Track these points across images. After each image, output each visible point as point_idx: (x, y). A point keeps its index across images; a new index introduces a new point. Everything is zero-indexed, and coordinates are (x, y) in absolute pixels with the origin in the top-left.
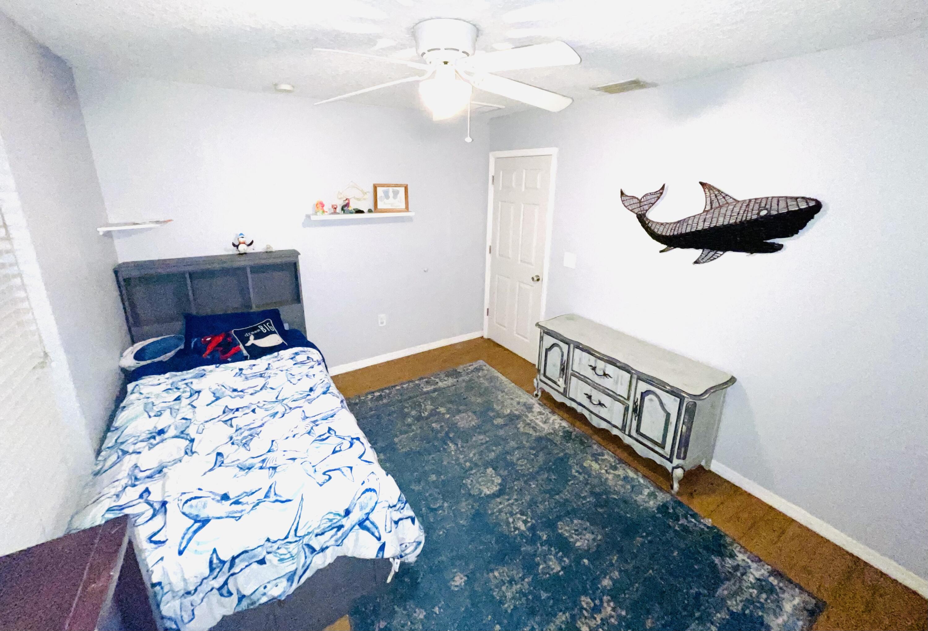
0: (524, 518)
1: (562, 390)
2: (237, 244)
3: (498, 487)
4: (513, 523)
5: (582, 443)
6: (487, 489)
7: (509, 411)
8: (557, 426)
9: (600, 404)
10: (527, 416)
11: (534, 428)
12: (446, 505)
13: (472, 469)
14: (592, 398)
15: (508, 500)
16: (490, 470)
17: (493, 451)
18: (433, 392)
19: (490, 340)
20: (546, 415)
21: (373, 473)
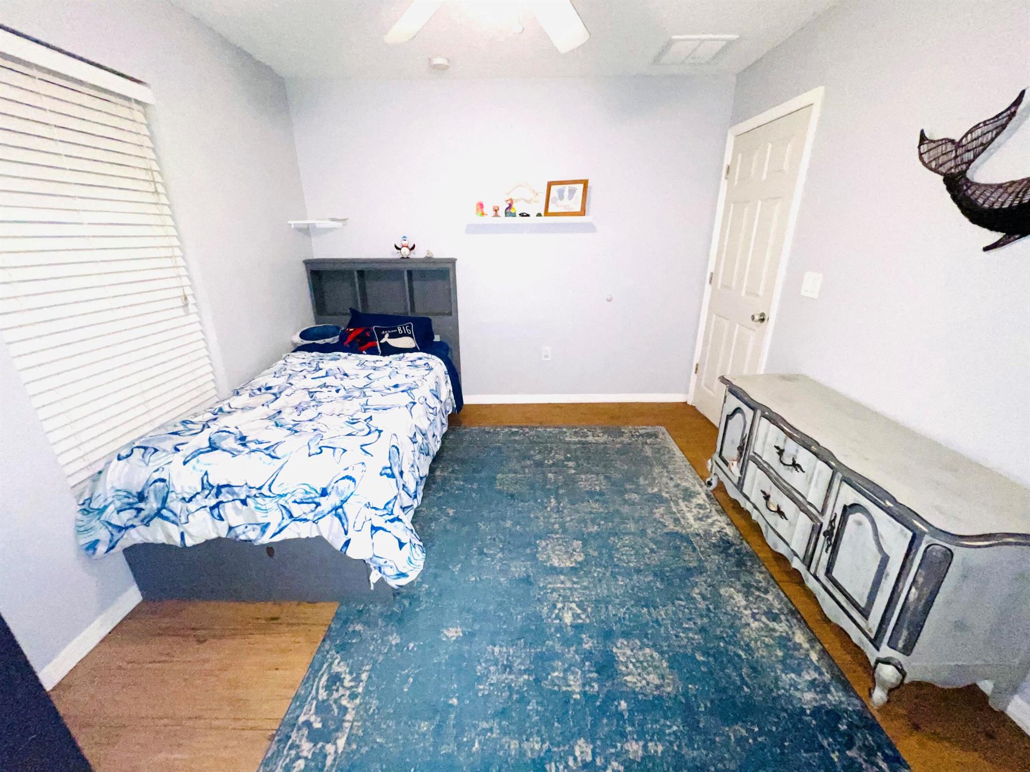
0: (579, 611)
1: (736, 481)
2: (399, 246)
3: (574, 565)
4: (560, 609)
6: (557, 561)
7: (656, 490)
8: (714, 529)
9: (780, 512)
10: (677, 504)
11: (676, 520)
12: (500, 555)
13: (557, 533)
14: (771, 499)
15: (574, 583)
16: (577, 544)
17: (599, 525)
18: (575, 443)
19: (693, 407)
20: (708, 510)
21: (363, 463)
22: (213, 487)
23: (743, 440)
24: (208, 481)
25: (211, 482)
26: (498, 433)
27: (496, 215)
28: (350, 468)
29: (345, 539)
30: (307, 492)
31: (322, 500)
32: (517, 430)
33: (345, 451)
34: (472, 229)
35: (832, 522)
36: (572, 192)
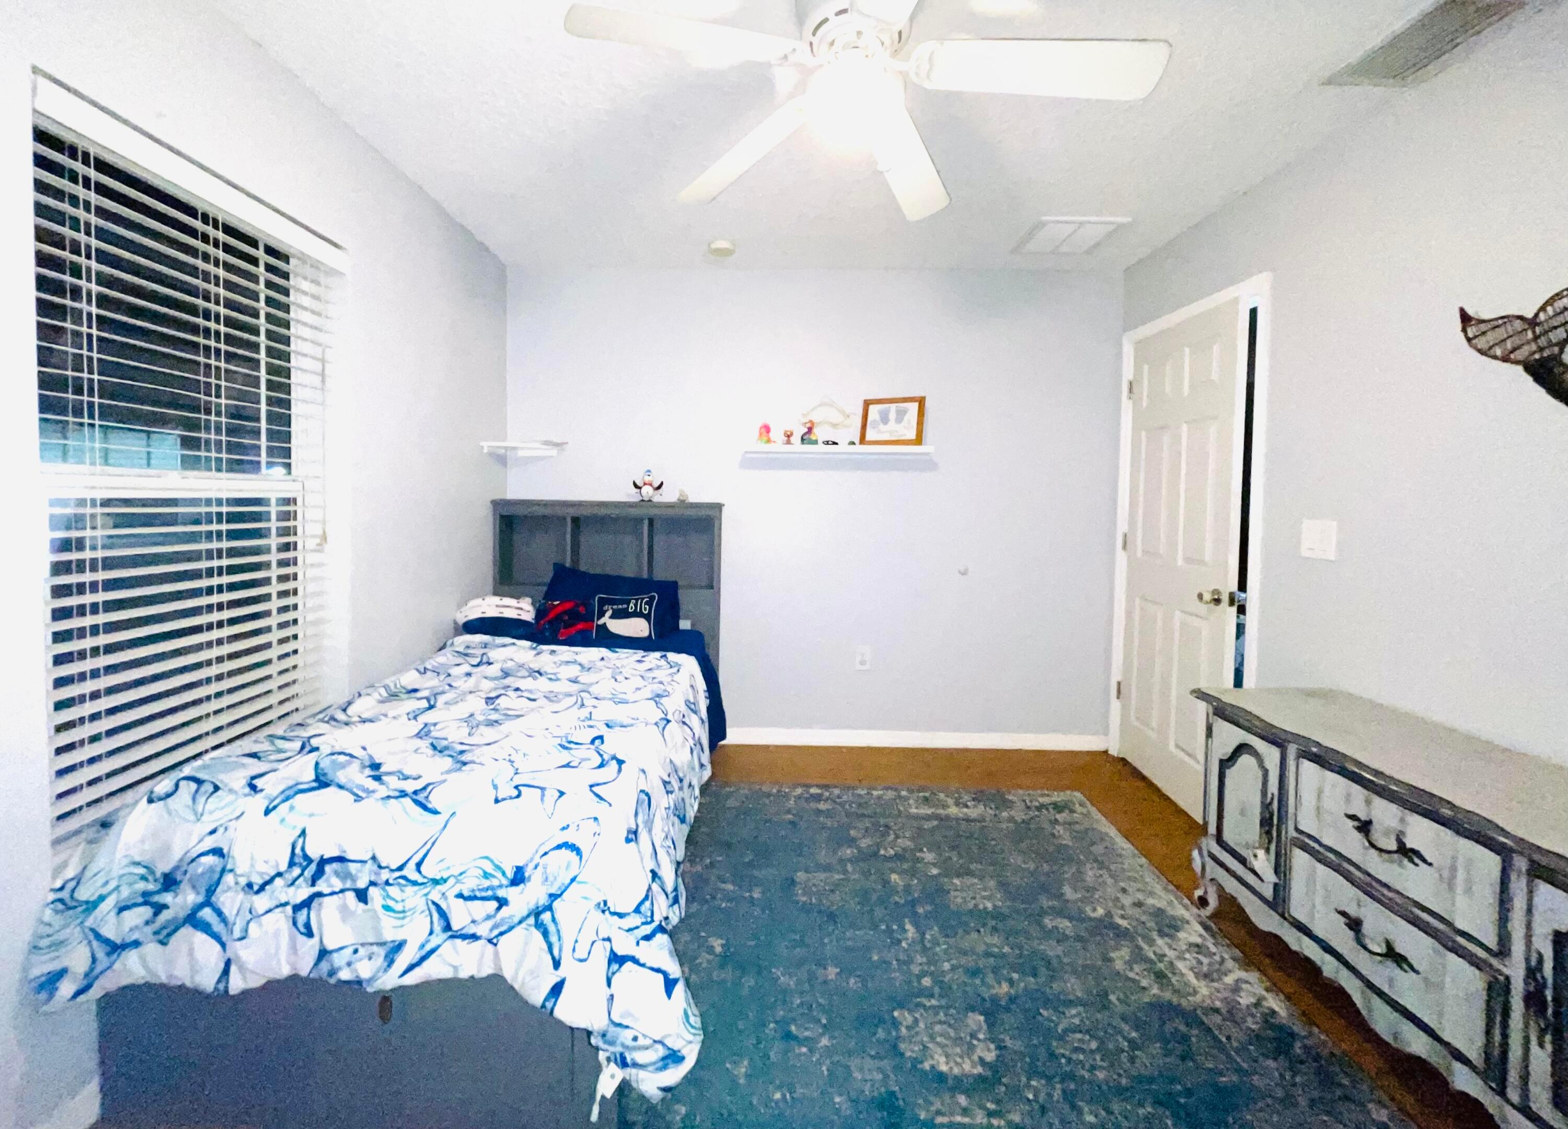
1: (1268, 893)
2: (639, 483)
3: (979, 1070)
5: (1326, 1080)
6: (943, 1058)
7: (1100, 911)
8: (1245, 1000)
9: (1392, 955)
10: (1151, 943)
11: (1160, 976)
12: (825, 1041)
13: (932, 996)
14: (1366, 928)
16: (976, 1020)
17: (1010, 980)
18: (928, 818)
19: (1123, 760)
20: (1217, 958)
21: (596, 819)
22: (310, 861)
23: (1266, 807)
24: (303, 849)
25: (310, 852)
26: (787, 796)
27: (788, 442)
28: (573, 828)
29: (552, 979)
30: (486, 875)
31: (511, 893)
32: (818, 791)
33: (562, 794)
34: (750, 462)
35: (1533, 972)
36: (901, 415)
